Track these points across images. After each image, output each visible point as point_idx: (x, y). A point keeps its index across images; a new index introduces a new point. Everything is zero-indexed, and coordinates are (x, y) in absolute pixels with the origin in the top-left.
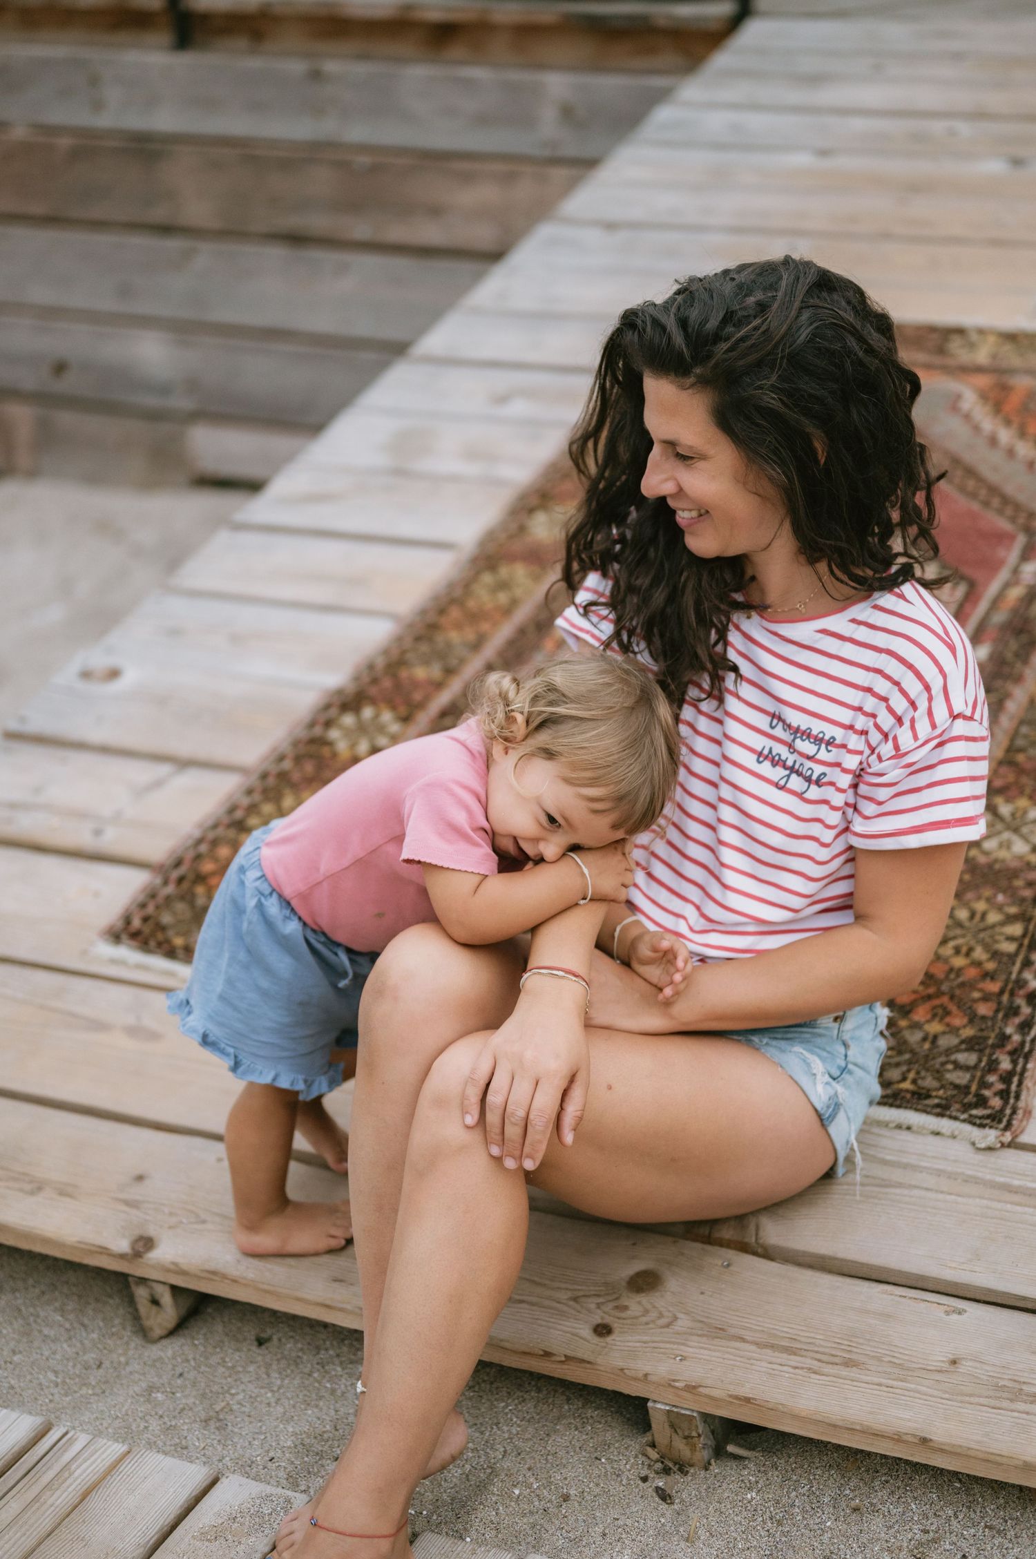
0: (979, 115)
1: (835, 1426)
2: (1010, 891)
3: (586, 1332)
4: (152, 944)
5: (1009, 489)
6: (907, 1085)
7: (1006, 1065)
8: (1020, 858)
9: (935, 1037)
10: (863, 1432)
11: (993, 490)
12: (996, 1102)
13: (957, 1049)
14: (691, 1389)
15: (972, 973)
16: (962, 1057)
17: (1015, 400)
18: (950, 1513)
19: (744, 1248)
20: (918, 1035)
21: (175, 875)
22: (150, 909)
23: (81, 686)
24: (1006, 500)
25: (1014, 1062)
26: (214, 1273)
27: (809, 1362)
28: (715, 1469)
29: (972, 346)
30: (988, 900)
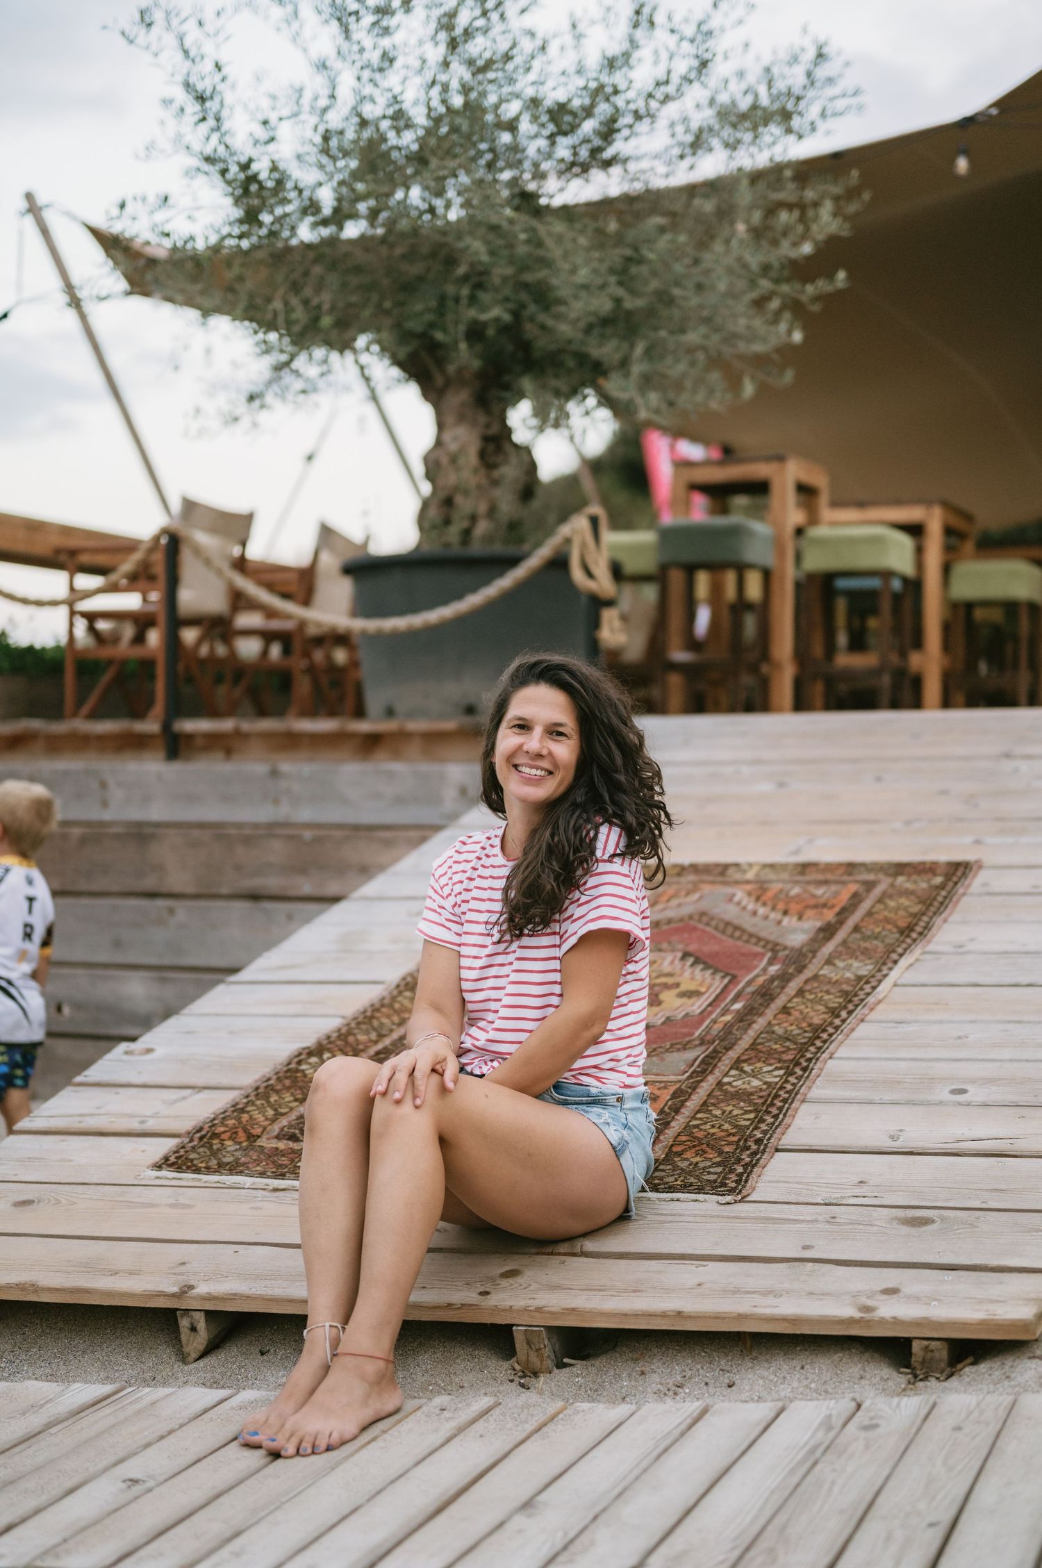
0: (757, 762)
1: (626, 1315)
2: (750, 1102)
3: (475, 1295)
4: (184, 1167)
5: (763, 934)
6: (678, 1182)
7: (740, 1170)
8: (756, 1087)
9: (697, 1163)
10: (643, 1315)
11: (751, 935)
12: (733, 1185)
13: (710, 1167)
14: (539, 1310)
15: (722, 1134)
16: (712, 1170)
17: (770, 894)
18: (699, 1367)
19: (574, 1255)
20: (686, 1163)
21: (198, 1135)
22: (182, 1152)
23: (126, 1057)
24: (759, 939)
25: (745, 1169)
26: (235, 1294)
27: (611, 1293)
28: (556, 1371)
29: (745, 872)
30: (734, 1106)
